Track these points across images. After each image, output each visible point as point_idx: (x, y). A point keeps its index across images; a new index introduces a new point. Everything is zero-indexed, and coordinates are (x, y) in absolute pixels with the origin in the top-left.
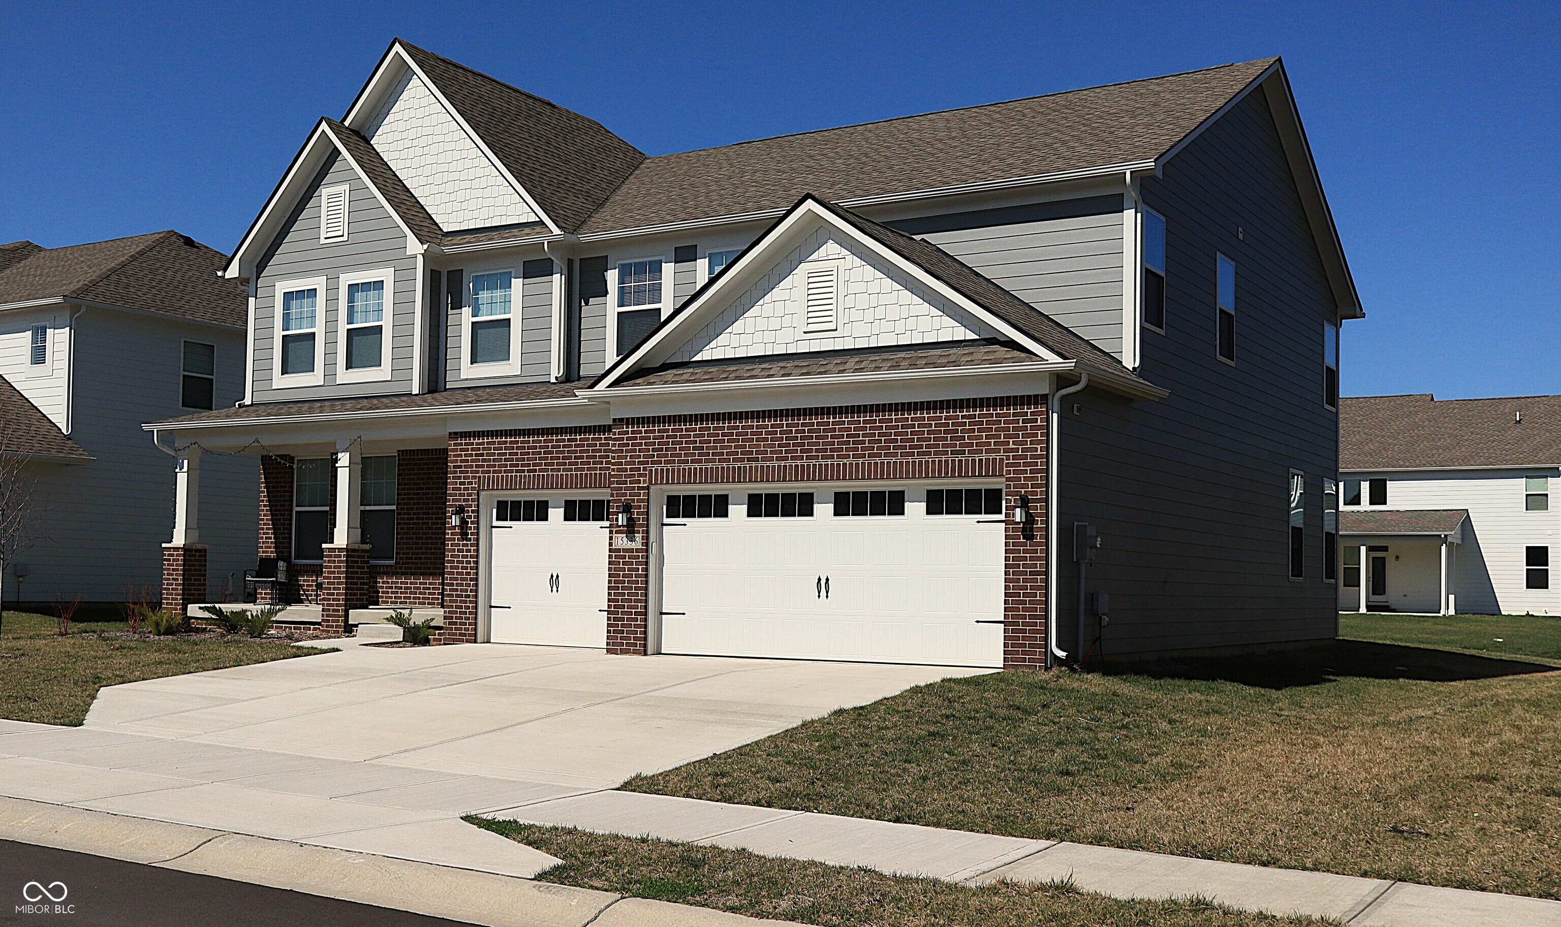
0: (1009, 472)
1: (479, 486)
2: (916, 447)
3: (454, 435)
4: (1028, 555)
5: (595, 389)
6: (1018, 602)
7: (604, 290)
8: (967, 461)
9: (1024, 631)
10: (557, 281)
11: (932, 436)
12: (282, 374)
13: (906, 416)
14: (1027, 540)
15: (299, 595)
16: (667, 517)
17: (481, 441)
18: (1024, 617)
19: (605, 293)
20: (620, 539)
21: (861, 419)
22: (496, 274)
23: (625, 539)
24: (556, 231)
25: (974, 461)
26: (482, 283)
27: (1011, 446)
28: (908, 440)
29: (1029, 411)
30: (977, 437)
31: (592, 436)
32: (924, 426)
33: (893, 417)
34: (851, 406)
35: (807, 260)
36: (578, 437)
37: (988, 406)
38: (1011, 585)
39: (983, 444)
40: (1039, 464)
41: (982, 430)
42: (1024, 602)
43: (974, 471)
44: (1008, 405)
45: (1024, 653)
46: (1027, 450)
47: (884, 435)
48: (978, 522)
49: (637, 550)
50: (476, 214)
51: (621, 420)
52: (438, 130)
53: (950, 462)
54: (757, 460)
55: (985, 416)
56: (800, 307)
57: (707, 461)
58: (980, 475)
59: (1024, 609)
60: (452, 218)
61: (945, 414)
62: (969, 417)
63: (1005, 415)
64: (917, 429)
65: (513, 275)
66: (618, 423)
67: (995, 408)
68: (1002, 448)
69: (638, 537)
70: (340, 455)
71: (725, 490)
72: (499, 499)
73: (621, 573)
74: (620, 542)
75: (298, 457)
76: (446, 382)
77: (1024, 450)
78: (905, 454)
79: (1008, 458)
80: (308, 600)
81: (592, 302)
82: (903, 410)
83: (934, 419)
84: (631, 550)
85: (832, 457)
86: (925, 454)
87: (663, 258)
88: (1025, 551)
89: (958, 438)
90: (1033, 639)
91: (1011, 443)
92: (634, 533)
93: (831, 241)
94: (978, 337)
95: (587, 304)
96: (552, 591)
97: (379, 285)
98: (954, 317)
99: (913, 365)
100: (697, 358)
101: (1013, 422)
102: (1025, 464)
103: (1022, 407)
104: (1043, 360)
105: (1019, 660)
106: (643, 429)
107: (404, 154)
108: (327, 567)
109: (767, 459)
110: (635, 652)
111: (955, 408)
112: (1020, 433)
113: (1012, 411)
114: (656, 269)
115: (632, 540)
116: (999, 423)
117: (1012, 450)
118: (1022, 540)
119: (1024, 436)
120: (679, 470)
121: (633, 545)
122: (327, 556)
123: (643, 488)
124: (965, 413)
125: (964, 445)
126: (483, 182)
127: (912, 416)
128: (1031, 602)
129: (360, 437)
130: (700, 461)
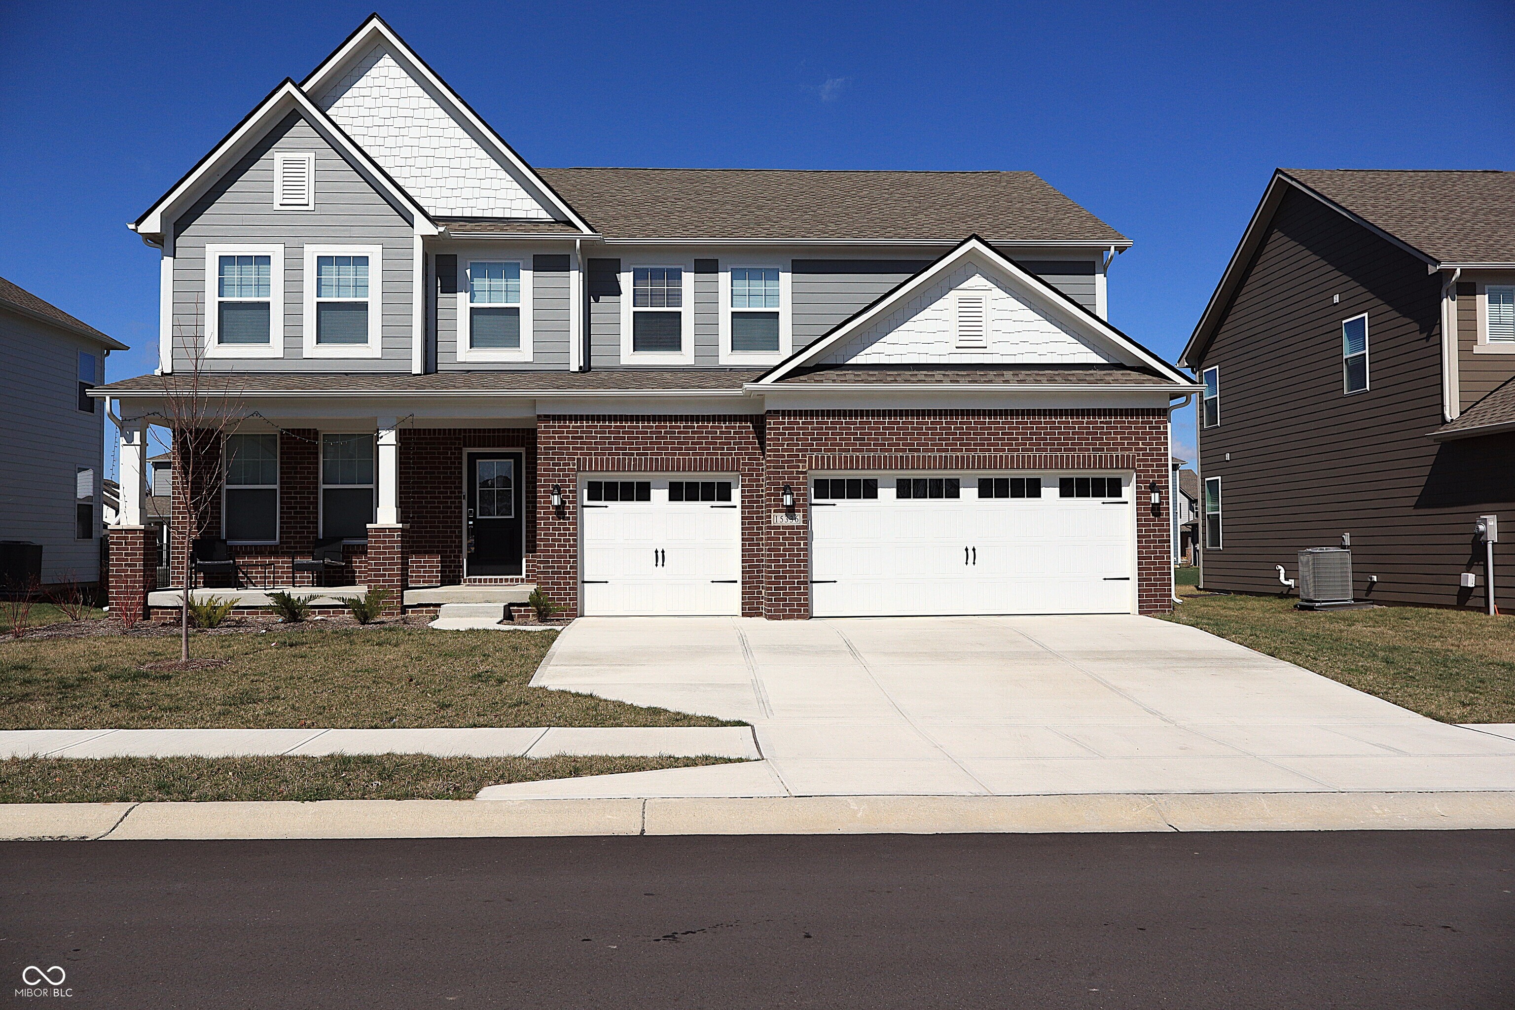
0: (1139, 466)
1: (579, 467)
2: (1063, 444)
3: (547, 418)
4: (1157, 528)
5: (760, 383)
6: (1150, 563)
7: (618, 290)
8: (1106, 457)
9: (1156, 585)
10: (575, 278)
11: (1076, 436)
12: (219, 343)
13: (1053, 420)
14: (1155, 516)
15: (237, 577)
16: (815, 498)
17: (579, 424)
18: (1155, 574)
19: (619, 293)
20: (779, 518)
21: (1015, 421)
22: (501, 264)
23: (785, 518)
24: (586, 231)
25: (1112, 457)
26: (480, 270)
27: (1141, 446)
28: (1056, 439)
29: (1154, 420)
30: (1113, 439)
31: (711, 424)
32: (1070, 428)
33: (1042, 420)
34: (1005, 410)
35: (956, 288)
36: (696, 425)
37: (1121, 415)
38: (1144, 550)
39: (1118, 444)
40: (1163, 460)
41: (1117, 433)
42: (1155, 563)
43: (1112, 464)
44: (1137, 415)
45: (1155, 601)
46: (1153, 449)
47: (1035, 434)
48: (1103, 503)
49: (798, 527)
50: (472, 203)
51: (777, 412)
52: (418, 113)
53: (1092, 457)
54: (918, 450)
55: (1119, 422)
56: (953, 326)
57: (868, 450)
58: (1117, 468)
59: (1155, 569)
60: (442, 203)
61: (1086, 419)
62: (1106, 423)
63: (1134, 423)
64: (1063, 430)
65: (521, 266)
66: (772, 414)
67: (1127, 417)
68: (1133, 447)
69: (799, 516)
70: (382, 433)
71: (875, 475)
72: (590, 480)
73: (782, 548)
74: (779, 520)
75: (323, 431)
76: (437, 364)
77: (1151, 449)
78: (1054, 450)
79: (1139, 455)
80: (252, 582)
81: (602, 300)
82: (1050, 415)
83: (1077, 423)
84: (792, 527)
85: (990, 450)
86: (1070, 450)
87: (683, 267)
88: (1154, 525)
89: (1097, 439)
90: (1162, 590)
91: (1141, 444)
92: (794, 512)
93: (978, 275)
94: (1107, 362)
95: (597, 301)
96: (657, 565)
97: (363, 261)
98: (1088, 345)
99: (1067, 381)
100: (852, 361)
101: (1141, 428)
102: (1152, 460)
103: (1148, 417)
104: (1176, 383)
105: (1152, 606)
106: (801, 421)
107: (374, 131)
108: (372, 548)
109: (929, 450)
110: (799, 617)
111: (1094, 415)
112: (1148, 436)
113: (1140, 420)
114: (676, 276)
115: (793, 518)
116: (1130, 428)
117: (1141, 449)
118: (1151, 517)
119: (1151, 439)
120: (840, 458)
121: (794, 523)
122: (372, 536)
123: (802, 473)
124: (1102, 420)
125: (1103, 444)
126: (481, 174)
127: (1059, 420)
128: (1160, 563)
129: (412, 415)
130: (862, 450)
